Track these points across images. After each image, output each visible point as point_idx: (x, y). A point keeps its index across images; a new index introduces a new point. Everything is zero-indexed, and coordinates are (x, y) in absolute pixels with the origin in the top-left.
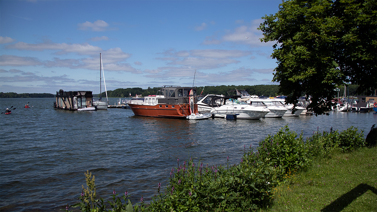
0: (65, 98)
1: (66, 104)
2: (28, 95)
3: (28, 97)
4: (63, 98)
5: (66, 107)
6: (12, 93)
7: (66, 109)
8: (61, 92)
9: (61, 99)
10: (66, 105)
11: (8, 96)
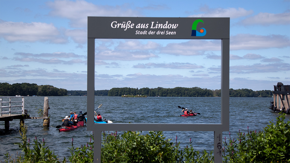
0: (283, 95)
1: (284, 103)
2: (270, 93)
3: (270, 95)
4: (281, 96)
5: (284, 109)
6: (245, 89)
7: (284, 111)
8: (280, 85)
9: (279, 97)
10: (284, 106)
11: (239, 94)
